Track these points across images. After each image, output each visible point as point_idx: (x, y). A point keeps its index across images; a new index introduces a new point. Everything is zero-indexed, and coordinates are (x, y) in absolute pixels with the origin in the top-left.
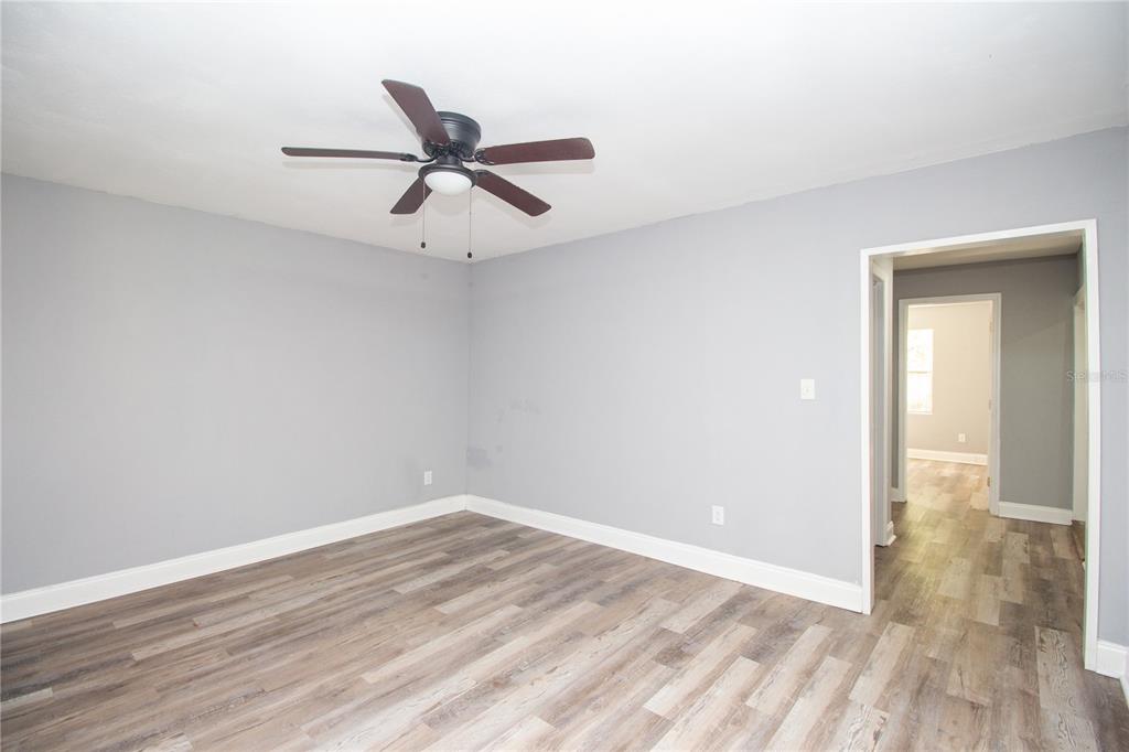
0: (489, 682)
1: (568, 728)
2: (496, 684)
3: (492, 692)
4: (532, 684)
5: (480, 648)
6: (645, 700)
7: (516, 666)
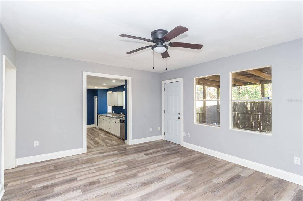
0: (148, 185)
1: (135, 173)
2: (146, 184)
3: (147, 182)
4: (137, 182)
5: (148, 197)
6: (115, 175)
7: (139, 188)
